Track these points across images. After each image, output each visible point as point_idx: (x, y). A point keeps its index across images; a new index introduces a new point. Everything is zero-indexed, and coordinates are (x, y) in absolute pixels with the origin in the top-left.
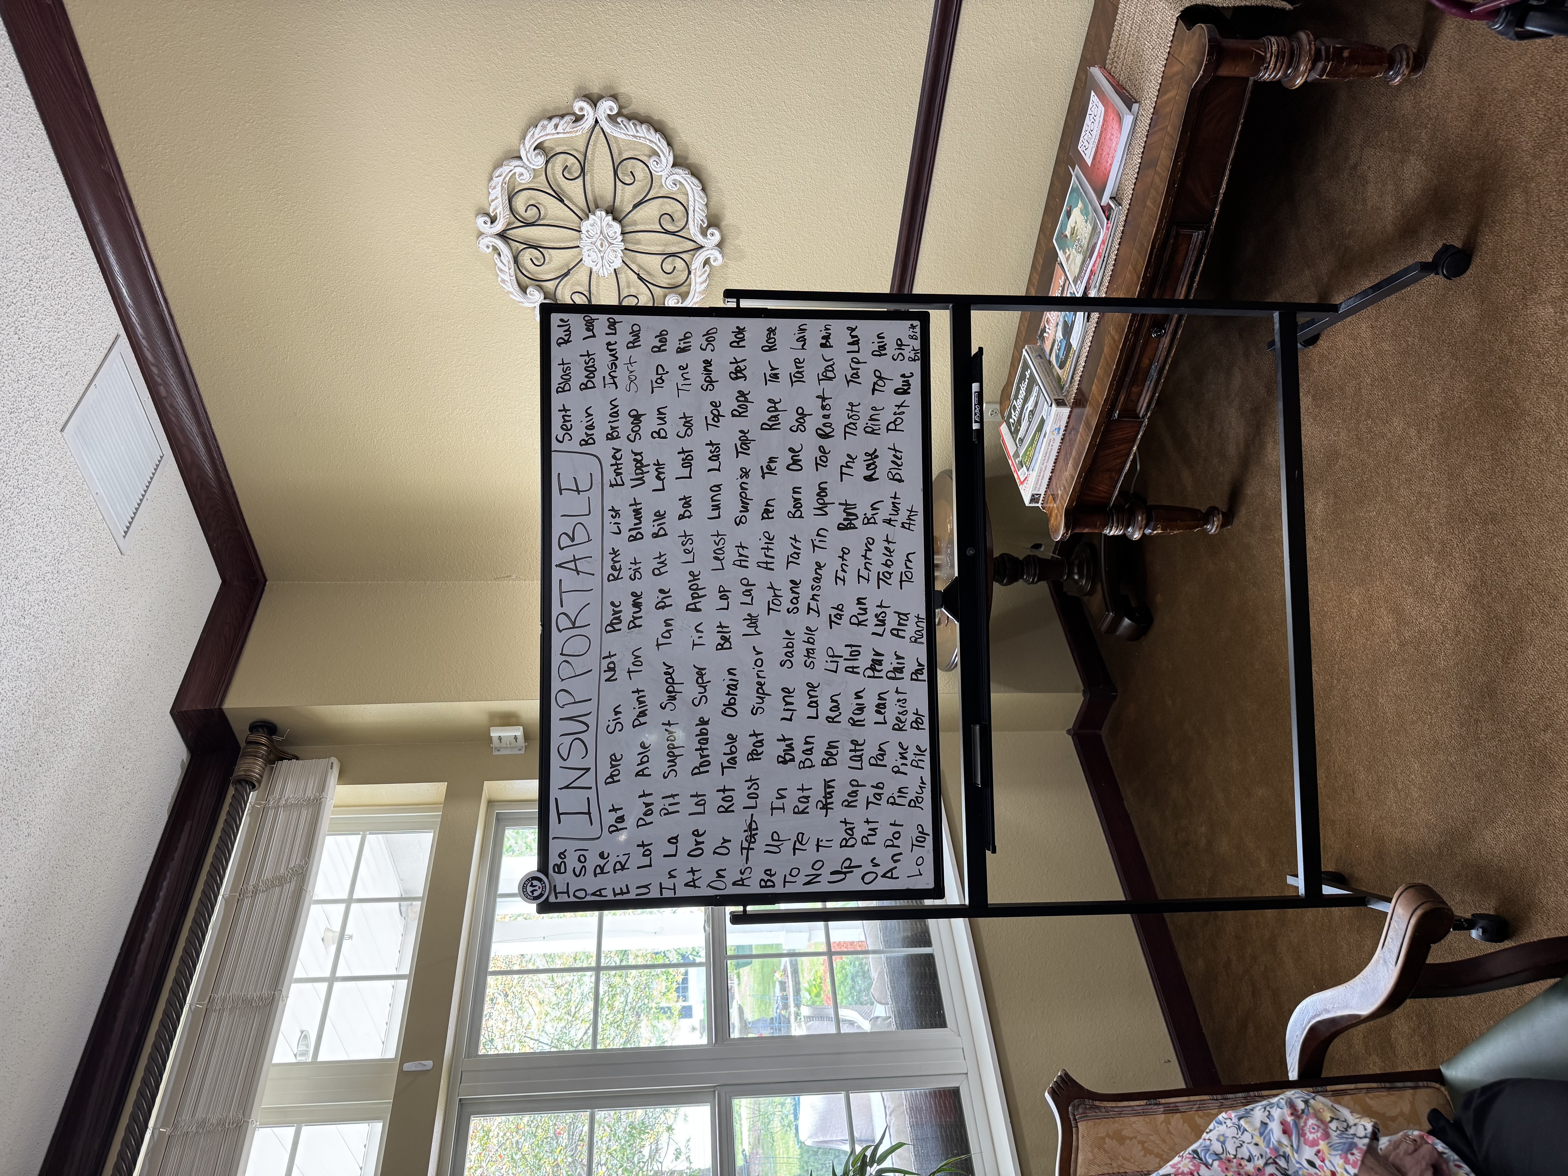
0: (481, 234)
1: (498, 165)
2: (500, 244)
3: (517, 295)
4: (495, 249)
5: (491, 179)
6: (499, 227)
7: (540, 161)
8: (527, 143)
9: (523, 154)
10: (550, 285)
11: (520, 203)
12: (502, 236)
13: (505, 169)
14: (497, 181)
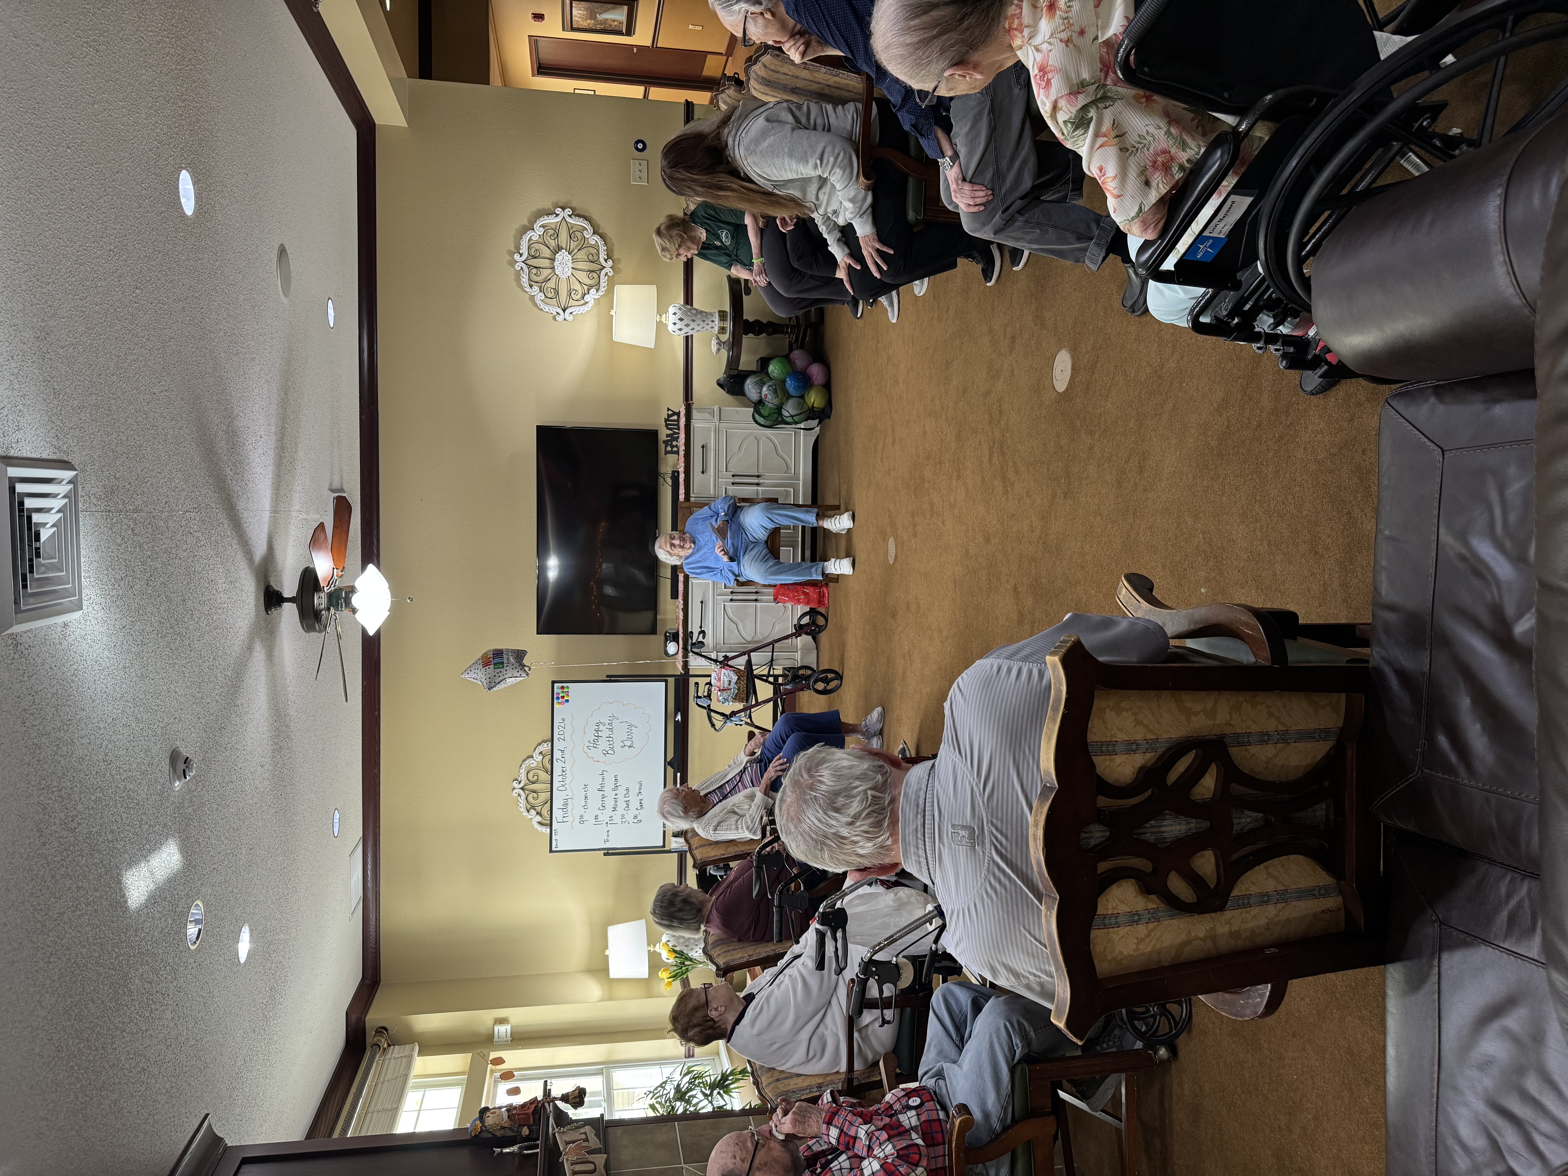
0: (514, 788)
1: (525, 760)
2: (521, 791)
3: (526, 814)
4: (519, 795)
5: (521, 766)
6: (521, 785)
7: (541, 757)
8: (536, 751)
9: (534, 756)
10: (539, 809)
11: (530, 776)
12: (522, 789)
13: (527, 761)
14: (524, 766)
